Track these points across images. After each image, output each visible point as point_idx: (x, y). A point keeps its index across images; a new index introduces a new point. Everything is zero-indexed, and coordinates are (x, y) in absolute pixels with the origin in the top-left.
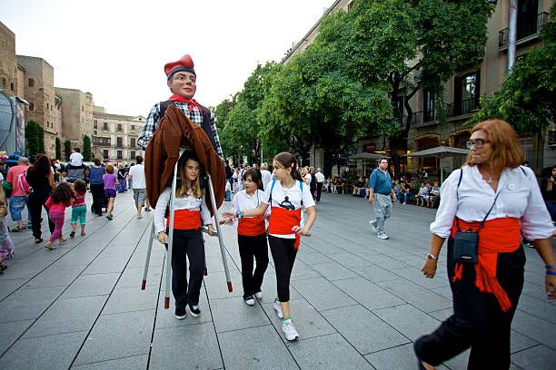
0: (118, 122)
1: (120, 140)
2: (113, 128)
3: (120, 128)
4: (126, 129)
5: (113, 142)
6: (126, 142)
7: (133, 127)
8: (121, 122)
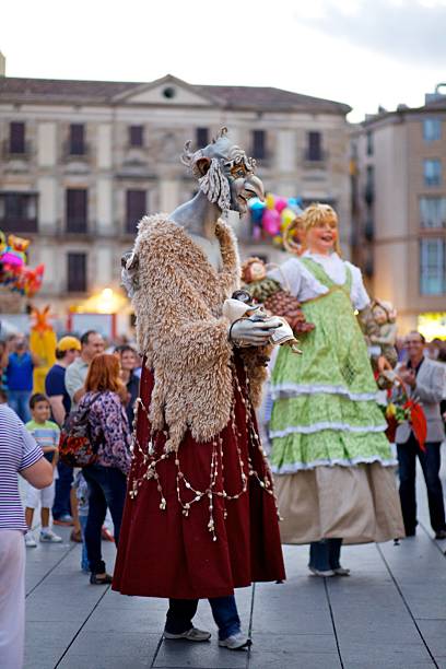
0: (69, 115)
1: (77, 202)
2: (46, 143)
3: (76, 144)
4: (105, 147)
5: (50, 211)
6: (105, 209)
7: (136, 135)
8: (88, 115)
